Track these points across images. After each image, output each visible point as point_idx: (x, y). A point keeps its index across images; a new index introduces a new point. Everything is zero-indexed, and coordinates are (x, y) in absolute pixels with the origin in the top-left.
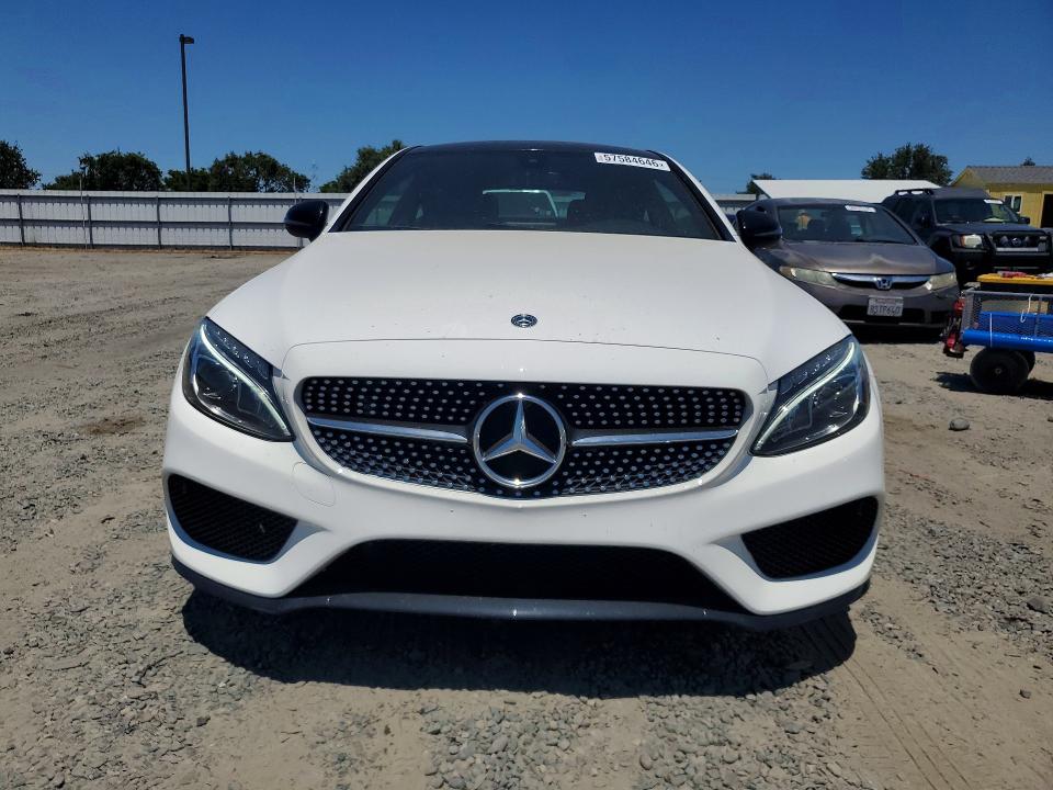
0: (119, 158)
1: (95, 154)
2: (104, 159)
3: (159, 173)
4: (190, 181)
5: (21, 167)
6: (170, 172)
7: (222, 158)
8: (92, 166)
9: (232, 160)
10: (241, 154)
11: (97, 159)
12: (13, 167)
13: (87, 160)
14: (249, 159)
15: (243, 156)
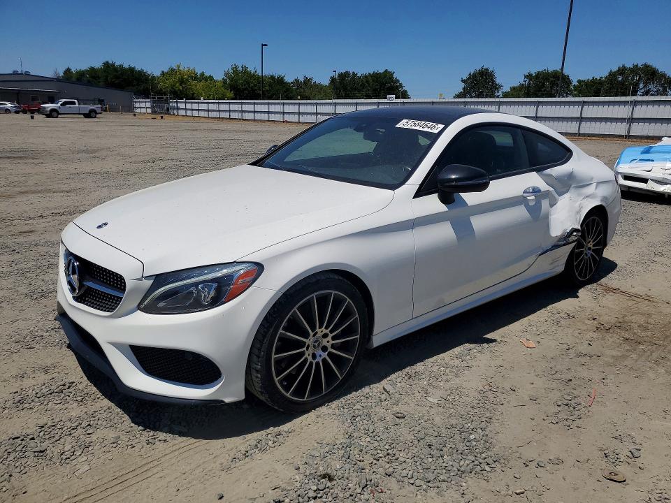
0: (548, 73)
1: (533, 71)
2: (538, 75)
3: (570, 82)
4: (593, 88)
5: (493, 82)
6: (579, 81)
7: (615, 69)
8: (530, 79)
9: (622, 71)
10: (629, 65)
11: (534, 75)
12: (489, 82)
13: (529, 76)
14: (635, 70)
15: (632, 67)
